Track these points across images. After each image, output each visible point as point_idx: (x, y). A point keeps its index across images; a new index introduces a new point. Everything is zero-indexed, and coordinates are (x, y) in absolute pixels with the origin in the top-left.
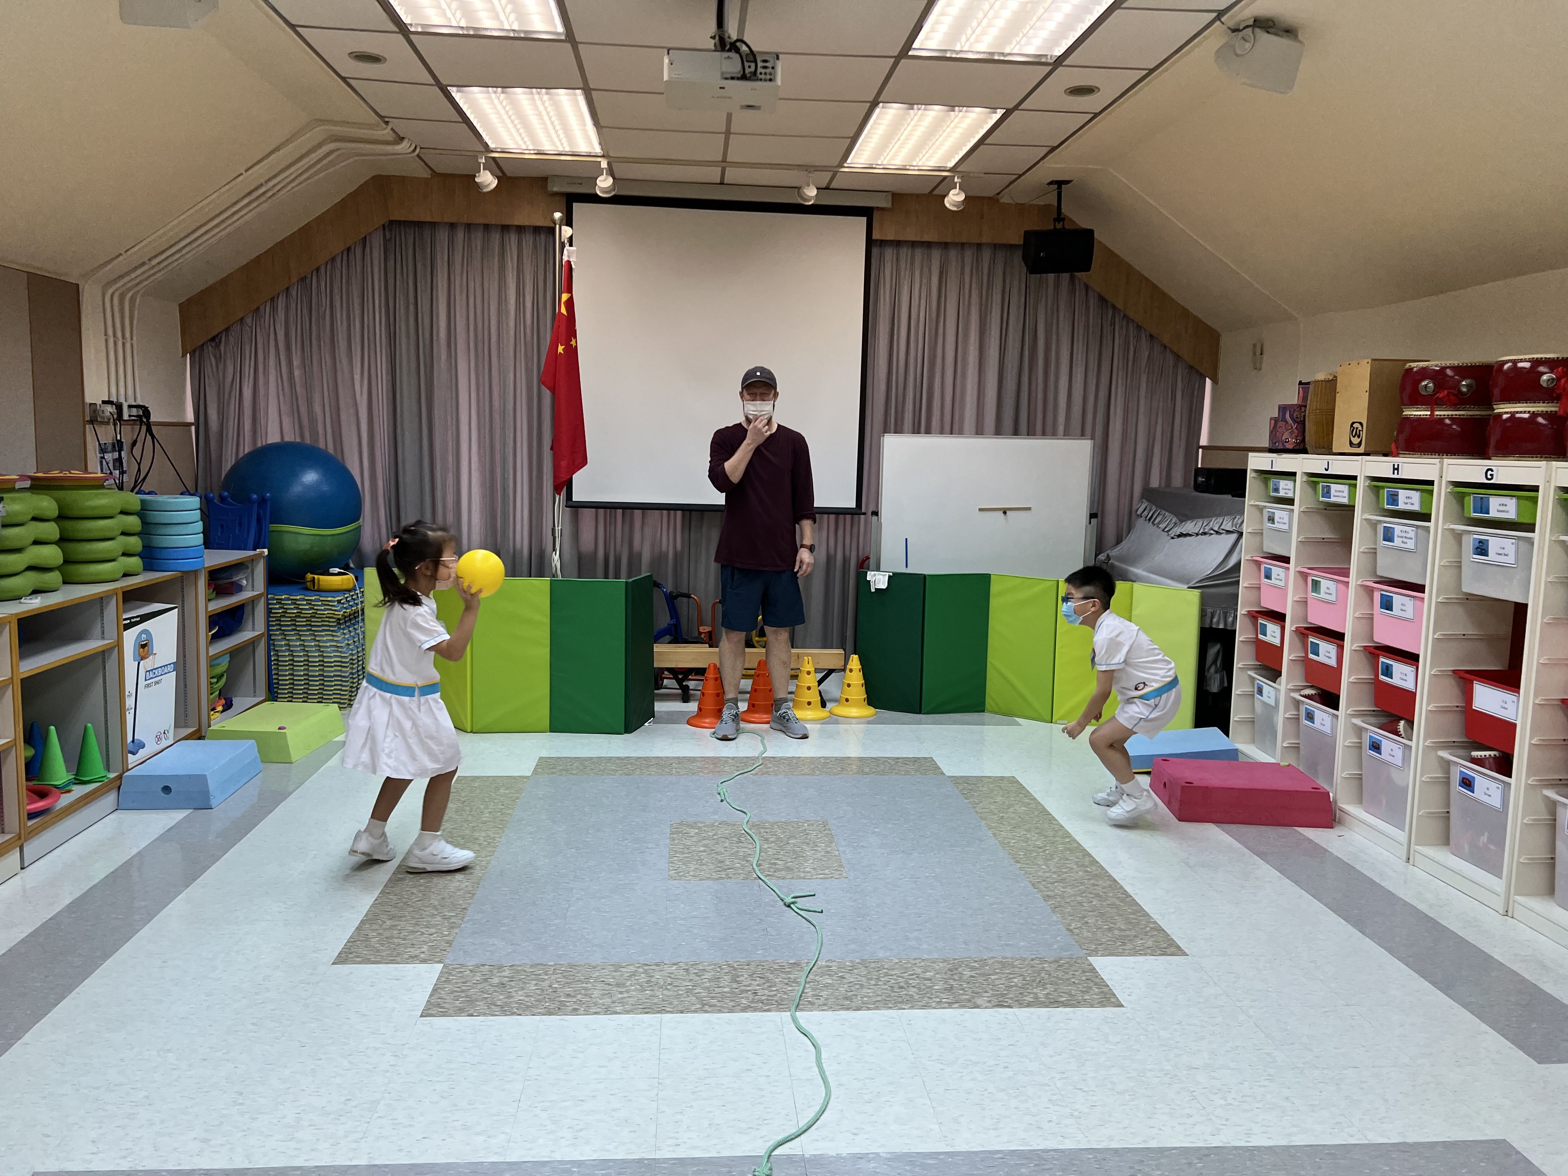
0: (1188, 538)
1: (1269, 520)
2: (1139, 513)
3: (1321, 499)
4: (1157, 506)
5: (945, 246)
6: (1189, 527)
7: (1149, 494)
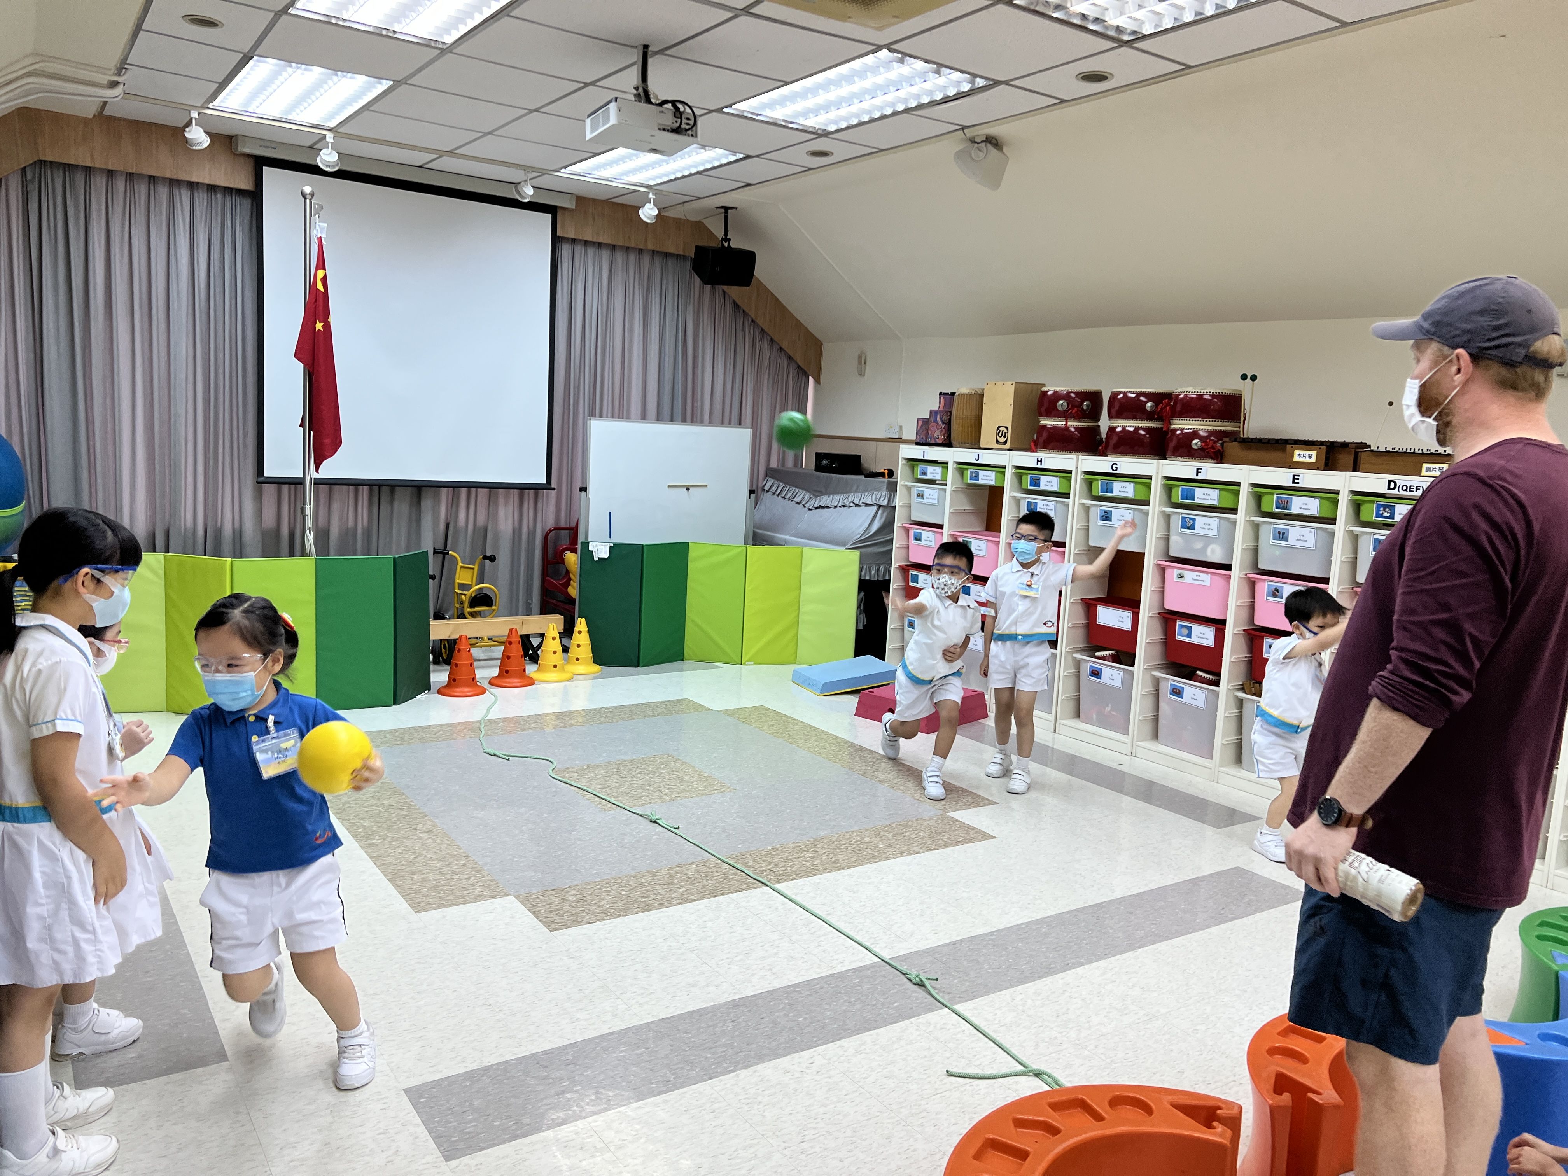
0: (826, 510)
1: (918, 496)
2: (766, 488)
3: (969, 481)
4: (785, 483)
5: (613, 248)
6: (825, 500)
7: (771, 473)
